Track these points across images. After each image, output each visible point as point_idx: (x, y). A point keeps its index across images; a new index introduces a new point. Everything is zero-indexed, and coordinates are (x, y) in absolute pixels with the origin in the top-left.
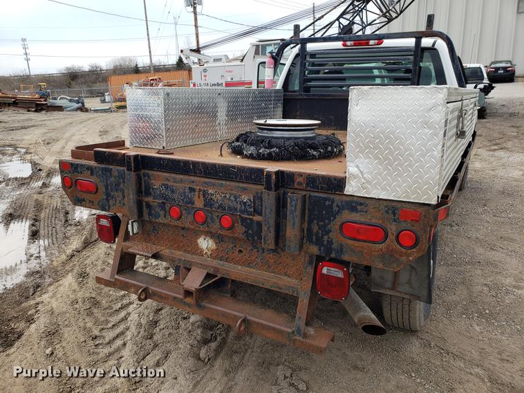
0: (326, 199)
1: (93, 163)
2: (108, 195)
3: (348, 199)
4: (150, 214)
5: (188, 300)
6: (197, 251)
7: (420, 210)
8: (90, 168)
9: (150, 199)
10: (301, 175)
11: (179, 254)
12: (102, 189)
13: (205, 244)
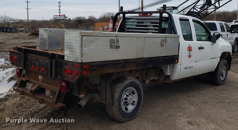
0: (62, 62)
1: (16, 51)
2: (19, 61)
3: (65, 62)
4: (28, 67)
5: (32, 94)
6: (38, 80)
7: (78, 64)
8: (16, 53)
9: (28, 63)
10: (57, 54)
11: (34, 81)
12: (18, 59)
13: (40, 77)
